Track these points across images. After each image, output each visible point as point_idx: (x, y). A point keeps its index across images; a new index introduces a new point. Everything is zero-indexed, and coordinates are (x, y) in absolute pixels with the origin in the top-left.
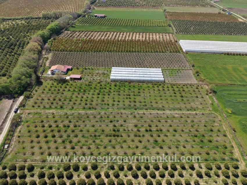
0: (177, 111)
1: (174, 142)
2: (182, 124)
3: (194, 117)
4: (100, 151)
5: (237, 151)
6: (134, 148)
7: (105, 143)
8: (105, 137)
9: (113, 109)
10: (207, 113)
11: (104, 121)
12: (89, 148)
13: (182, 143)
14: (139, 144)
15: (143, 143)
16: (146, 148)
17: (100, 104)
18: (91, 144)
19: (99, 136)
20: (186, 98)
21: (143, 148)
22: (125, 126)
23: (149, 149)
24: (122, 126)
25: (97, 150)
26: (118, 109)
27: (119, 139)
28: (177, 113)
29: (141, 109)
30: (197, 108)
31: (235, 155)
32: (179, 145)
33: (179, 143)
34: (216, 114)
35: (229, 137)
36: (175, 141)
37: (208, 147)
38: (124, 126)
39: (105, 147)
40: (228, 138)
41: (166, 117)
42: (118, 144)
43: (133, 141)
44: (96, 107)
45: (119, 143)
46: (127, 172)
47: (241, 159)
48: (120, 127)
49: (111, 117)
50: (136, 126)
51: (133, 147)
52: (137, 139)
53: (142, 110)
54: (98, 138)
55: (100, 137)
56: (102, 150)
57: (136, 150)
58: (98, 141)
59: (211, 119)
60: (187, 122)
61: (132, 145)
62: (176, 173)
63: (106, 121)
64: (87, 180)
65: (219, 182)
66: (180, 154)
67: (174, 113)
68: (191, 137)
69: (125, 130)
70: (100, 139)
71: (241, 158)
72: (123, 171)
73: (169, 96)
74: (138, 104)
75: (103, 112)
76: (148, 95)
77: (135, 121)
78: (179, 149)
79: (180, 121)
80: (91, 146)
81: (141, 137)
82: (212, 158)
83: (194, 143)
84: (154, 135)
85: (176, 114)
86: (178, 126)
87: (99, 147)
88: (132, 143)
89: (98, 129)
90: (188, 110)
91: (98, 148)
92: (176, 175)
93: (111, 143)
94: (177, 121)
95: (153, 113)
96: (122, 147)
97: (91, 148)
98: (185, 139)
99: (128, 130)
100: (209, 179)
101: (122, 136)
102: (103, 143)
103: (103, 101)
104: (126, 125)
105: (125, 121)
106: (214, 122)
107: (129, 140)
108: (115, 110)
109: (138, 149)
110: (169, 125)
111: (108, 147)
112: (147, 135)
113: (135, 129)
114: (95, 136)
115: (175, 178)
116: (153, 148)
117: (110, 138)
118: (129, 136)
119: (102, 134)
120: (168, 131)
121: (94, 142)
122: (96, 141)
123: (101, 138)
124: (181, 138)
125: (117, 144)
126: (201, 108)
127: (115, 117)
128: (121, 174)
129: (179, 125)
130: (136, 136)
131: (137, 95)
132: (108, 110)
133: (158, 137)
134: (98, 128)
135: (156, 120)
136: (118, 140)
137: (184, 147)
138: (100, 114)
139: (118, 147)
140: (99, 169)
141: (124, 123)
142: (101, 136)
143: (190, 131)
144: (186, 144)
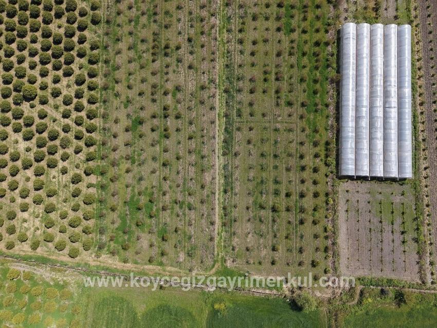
0: (222, 181)
1: (139, 155)
2: (184, 184)
3: (203, 215)
4: (125, 26)
5: (115, 265)
6: (128, 81)
7: (140, 32)
8: (152, 32)
9: (228, 42)
10: (216, 250)
11: (192, 26)
12: (130, 8)
13: (136, 169)
14: (136, 90)
15: (138, 98)
16: (128, 102)
17: (246, 13)
18: (137, 10)
19: (155, 21)
20: (271, 218)
21: (128, 97)
22: (178, 68)
23: (126, 107)
24: (179, 61)
25: (127, 21)
26: (228, 52)
27: (147, 56)
28: (217, 181)
29: (227, 102)
30: (234, 234)
31: (110, 257)
32: (133, 162)
33: (136, 164)
34: (214, 270)
35: (146, 267)
36: (142, 158)
37: (127, 215)
38: (177, 66)
39: (131, 33)
40: (146, 264)
41: (203, 153)
42: (137, 55)
43: (143, 81)
44: (233, 6)
45: (140, 57)
46: (86, 69)
47: (100, 262)
48: (175, 57)
49: (203, 39)
50: (178, 89)
51: (131, 81)
52: (146, 87)
53: (224, 105)
54: (152, 20)
55: (152, 24)
56: (127, 29)
57: (125, 85)
58: (144, 19)
59: (199, 253)
60: (190, 194)
61: (135, 79)
62: (81, 143)
63: (192, 31)
64: (77, 13)
65: (65, 206)
66: (115, 159)
67: (215, 173)
68: (149, 191)
69: (167, 66)
70: (150, 22)
71: (102, 265)
72: (88, 63)
73: (276, 177)
74: (245, 97)
75: (218, 22)
76: (278, 126)
77: (191, 86)
78: (124, 160)
79: (191, 179)
80: (134, 10)
81: (151, 97)
82: (104, 211)
83: (136, 191)
84: (156, 122)
85: (213, 179)
86: (178, 173)
87: (133, 23)
88: (139, 78)
89: (171, 16)
90: (224, 208)
91: (130, 21)
92: (79, 143)
93: (139, 43)
94: (192, 175)
95: (215, 127)
96: (130, 62)
97: (131, 10)
98: (145, 177)
99: (167, 73)
100: (70, 191)
101: (153, 61)
102: (139, 29)
103: (254, 18)
104: (180, 69)
105: (190, 67)
106: (189, 255)
107: (146, 73)
108: (224, 46)
109: (127, 88)
110: (181, 154)
111: (131, 38)
112: (156, 108)
113: (170, 86)
114: (155, 14)
115: (75, 140)
116: (128, 116)
117: (151, 40)
118: (153, 74)
119: (160, 26)
120: (166, 151)
121: (143, 14)
122: (146, 16)
123: (150, 26)
124: (149, 171)
125: (136, 52)
126: (234, 243)
127: (202, 46)
128: (84, 61)
129: (180, 175)
130: (154, 86)
131: (278, 97)
132: (225, 30)
133: (150, 127)
134: (174, 15)
135: (194, 132)
136: (145, 55)
137: (128, 171)
138: (212, 15)
139: (132, 54)
140: (94, 27)
141: (187, 65)
142: (155, 24)
143: (164, 194)
144: (134, 177)
